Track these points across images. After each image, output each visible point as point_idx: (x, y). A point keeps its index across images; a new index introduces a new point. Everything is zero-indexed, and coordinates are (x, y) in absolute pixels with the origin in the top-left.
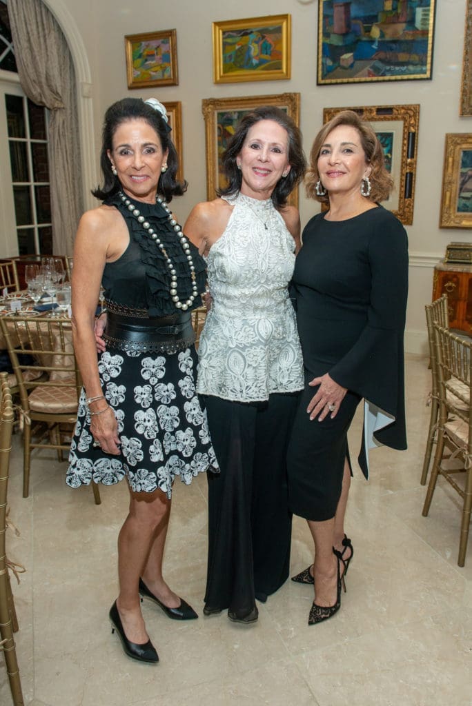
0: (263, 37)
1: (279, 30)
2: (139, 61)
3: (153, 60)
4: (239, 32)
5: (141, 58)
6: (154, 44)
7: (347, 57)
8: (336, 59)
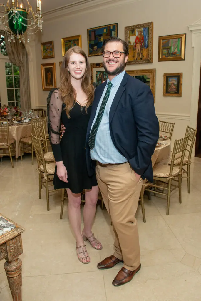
0: (74, 42)
1: (78, 40)
2: (45, 51)
3: (48, 50)
4: (68, 41)
5: (45, 50)
6: (48, 45)
7: (95, 47)
8: (93, 48)
